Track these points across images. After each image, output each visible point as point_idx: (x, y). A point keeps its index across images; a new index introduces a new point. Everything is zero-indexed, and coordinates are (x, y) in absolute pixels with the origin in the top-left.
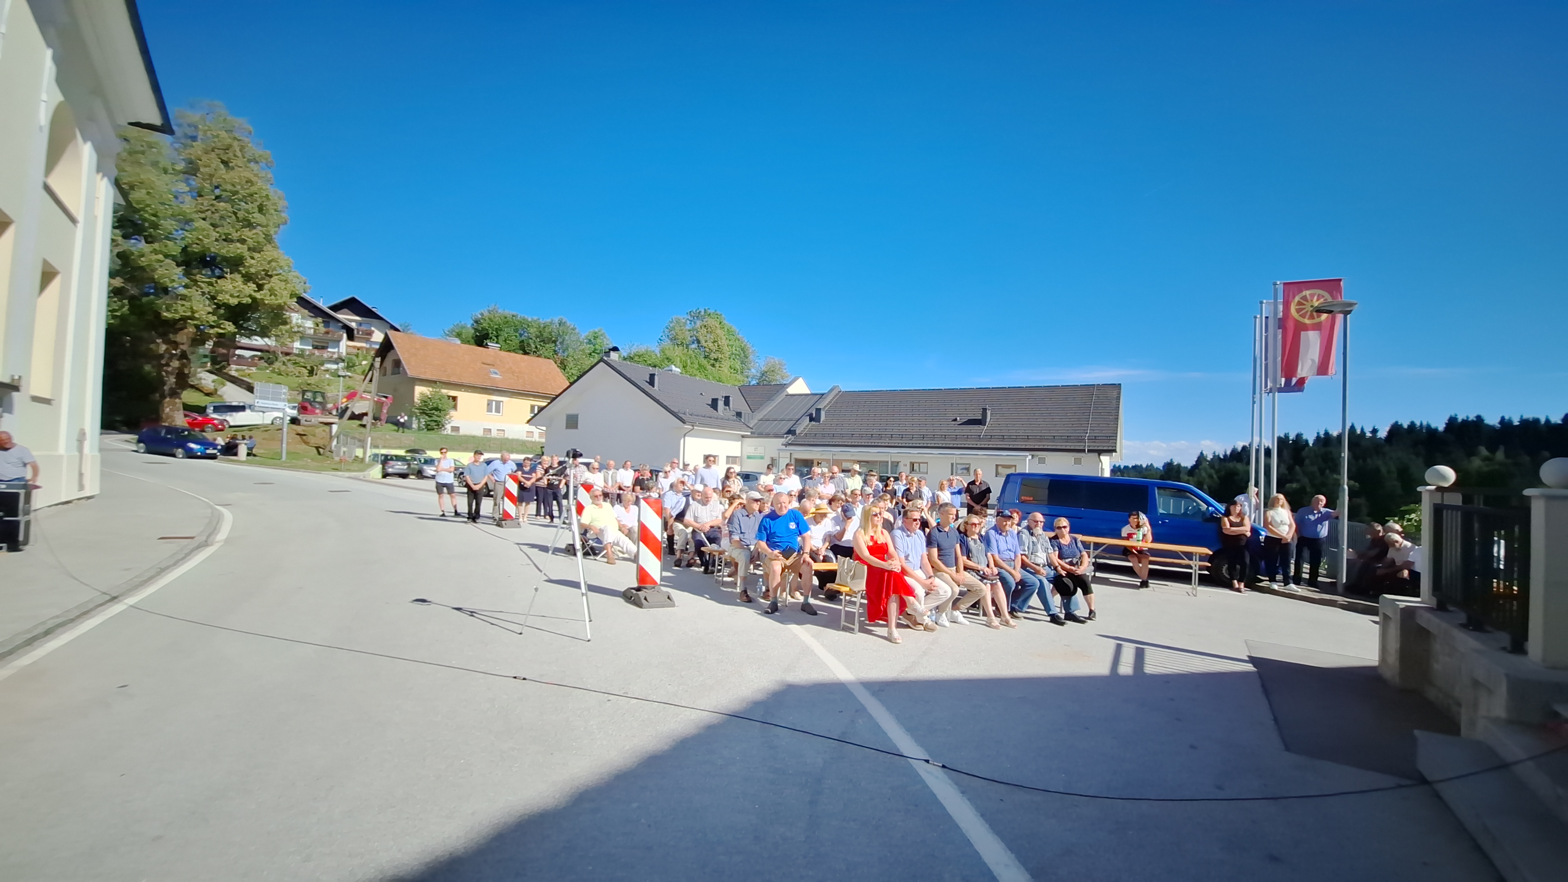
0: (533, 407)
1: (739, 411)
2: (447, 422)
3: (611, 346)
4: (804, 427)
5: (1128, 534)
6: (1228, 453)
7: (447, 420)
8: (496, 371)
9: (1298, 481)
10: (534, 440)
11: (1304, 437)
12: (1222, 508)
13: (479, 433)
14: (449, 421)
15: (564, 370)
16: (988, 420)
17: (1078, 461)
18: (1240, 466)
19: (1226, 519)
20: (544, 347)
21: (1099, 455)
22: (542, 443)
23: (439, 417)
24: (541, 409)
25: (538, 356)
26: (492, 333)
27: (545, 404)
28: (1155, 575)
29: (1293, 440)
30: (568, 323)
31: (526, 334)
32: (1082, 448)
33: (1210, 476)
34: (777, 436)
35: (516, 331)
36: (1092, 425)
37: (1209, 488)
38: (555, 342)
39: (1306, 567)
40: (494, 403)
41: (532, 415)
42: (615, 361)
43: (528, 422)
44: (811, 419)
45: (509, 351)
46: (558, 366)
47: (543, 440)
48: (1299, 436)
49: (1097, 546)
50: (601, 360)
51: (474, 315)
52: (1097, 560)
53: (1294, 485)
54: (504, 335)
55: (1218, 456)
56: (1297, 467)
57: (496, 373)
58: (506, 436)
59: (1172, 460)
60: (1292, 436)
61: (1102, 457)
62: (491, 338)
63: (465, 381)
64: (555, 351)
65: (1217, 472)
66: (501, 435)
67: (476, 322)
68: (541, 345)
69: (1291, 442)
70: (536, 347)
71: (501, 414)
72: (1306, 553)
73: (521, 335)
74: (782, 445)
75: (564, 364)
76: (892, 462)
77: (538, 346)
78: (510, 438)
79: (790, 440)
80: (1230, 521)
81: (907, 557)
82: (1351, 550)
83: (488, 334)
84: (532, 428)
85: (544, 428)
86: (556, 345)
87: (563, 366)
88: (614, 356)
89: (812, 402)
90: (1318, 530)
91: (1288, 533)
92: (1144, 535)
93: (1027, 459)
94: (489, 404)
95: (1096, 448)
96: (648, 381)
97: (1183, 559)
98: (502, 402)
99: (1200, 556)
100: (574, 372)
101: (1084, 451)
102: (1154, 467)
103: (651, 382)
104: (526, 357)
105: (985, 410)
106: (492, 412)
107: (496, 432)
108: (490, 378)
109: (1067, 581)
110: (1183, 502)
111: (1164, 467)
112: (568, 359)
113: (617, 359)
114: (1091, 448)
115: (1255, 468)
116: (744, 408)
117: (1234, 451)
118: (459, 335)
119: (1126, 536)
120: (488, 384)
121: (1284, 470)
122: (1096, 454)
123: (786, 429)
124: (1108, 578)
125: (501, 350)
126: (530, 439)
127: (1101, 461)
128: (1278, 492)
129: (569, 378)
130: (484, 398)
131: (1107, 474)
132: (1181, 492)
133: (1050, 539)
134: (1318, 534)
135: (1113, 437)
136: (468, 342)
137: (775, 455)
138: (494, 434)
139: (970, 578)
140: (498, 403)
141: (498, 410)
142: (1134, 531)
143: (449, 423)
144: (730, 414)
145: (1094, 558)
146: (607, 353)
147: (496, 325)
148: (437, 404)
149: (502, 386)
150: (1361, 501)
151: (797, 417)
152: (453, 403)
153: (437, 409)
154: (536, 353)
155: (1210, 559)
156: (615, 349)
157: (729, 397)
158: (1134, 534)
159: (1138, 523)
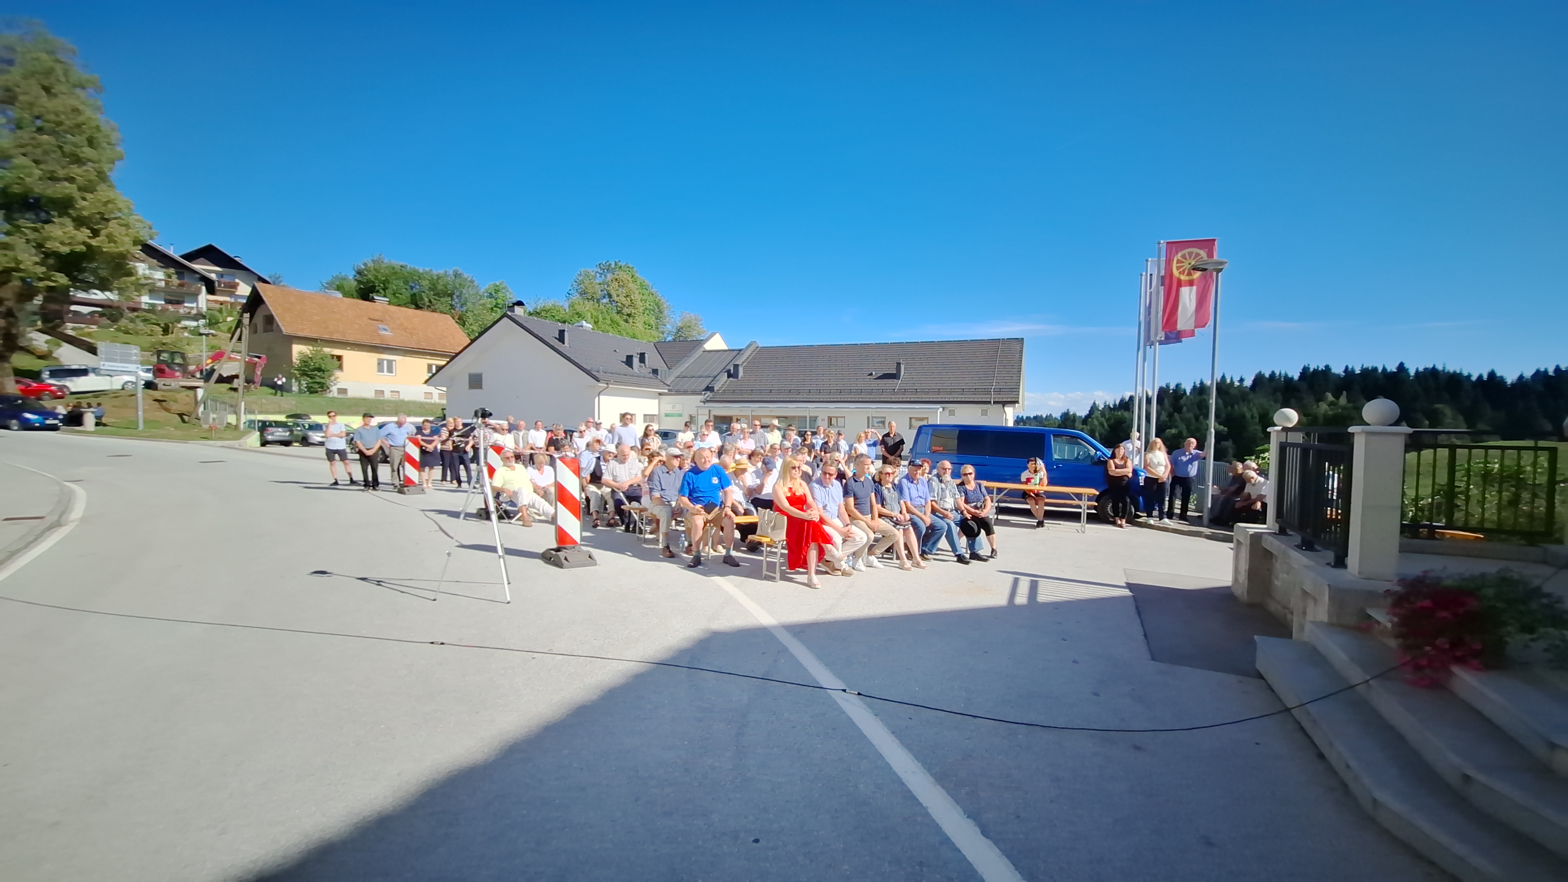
0: (430, 367)
1: (655, 368)
2: (332, 384)
3: (514, 300)
4: (722, 383)
5: (1027, 479)
6: (1117, 403)
7: (332, 382)
8: (386, 327)
9: (1176, 427)
10: (433, 402)
11: (1183, 387)
12: (1108, 452)
13: (370, 395)
14: (335, 382)
15: (464, 326)
16: (902, 374)
17: (984, 413)
18: (1126, 414)
19: (1111, 461)
20: (439, 300)
21: (1004, 407)
22: (443, 405)
23: (323, 378)
24: (440, 368)
25: (432, 311)
26: (379, 286)
27: (443, 363)
28: (1050, 515)
29: (1173, 390)
30: (465, 276)
31: (418, 287)
32: (988, 400)
33: (1101, 424)
34: (694, 393)
35: (406, 282)
36: (997, 378)
37: (1100, 435)
38: (451, 295)
39: (1178, 503)
40: (385, 362)
41: (430, 375)
42: (520, 316)
43: (426, 382)
44: (729, 376)
45: (399, 305)
46: (456, 322)
47: (444, 402)
48: (1178, 386)
49: (1000, 490)
50: (505, 315)
51: (356, 265)
52: (1000, 504)
53: (1173, 431)
54: (392, 287)
55: (1109, 406)
56: (1176, 414)
57: (386, 330)
58: (401, 397)
59: (1068, 410)
60: (1172, 386)
61: (1006, 408)
62: (378, 291)
63: (351, 338)
64: (451, 305)
65: (1108, 420)
66: (395, 397)
67: (359, 273)
68: (435, 299)
69: (1171, 391)
70: (430, 301)
71: (394, 374)
72: (1179, 491)
73: (412, 288)
74: (701, 402)
75: (463, 320)
76: (810, 417)
77: (432, 300)
78: (406, 399)
79: (708, 397)
80: (1115, 463)
81: (825, 507)
82: (1215, 487)
83: (375, 287)
84: (431, 389)
85: (445, 389)
86: (452, 299)
87: (462, 321)
88: (518, 310)
89: (731, 358)
90: (1189, 469)
91: (1164, 473)
92: (1041, 479)
93: (939, 411)
94: (380, 363)
95: (1001, 400)
96: (557, 337)
97: (1074, 500)
98: (395, 361)
99: (1088, 496)
100: (475, 328)
101: (989, 402)
102: (1052, 417)
103: (561, 338)
104: (419, 312)
105: (899, 364)
106: (383, 372)
107: (390, 393)
108: (379, 335)
109: (972, 523)
110: (1076, 448)
111: (1061, 417)
112: (468, 315)
113: (522, 314)
114: (996, 400)
115: (1138, 415)
116: (661, 366)
117: (1122, 401)
118: (339, 288)
119: (1025, 480)
120: (377, 342)
121: (1164, 417)
122: (1001, 405)
123: (704, 386)
124: (1008, 520)
125: (389, 304)
126: (428, 401)
127: (1005, 412)
128: (1156, 436)
129: (469, 335)
130: (373, 357)
131: (1011, 424)
132: (1074, 439)
133: (958, 485)
134: (1188, 473)
135: (1016, 390)
136: (352, 296)
137: (694, 413)
138: (388, 396)
139: (884, 524)
140: (390, 362)
141: (390, 370)
142: (1032, 476)
143: (335, 384)
144: (646, 371)
145: (996, 502)
146: (511, 308)
147: (383, 277)
148: (319, 365)
149: (393, 343)
150: (1228, 444)
151: (715, 373)
152: (338, 363)
153: (319, 370)
154: (431, 307)
155: (1098, 499)
156: (520, 303)
157: (644, 353)
158: (1032, 478)
159: (1036, 468)
